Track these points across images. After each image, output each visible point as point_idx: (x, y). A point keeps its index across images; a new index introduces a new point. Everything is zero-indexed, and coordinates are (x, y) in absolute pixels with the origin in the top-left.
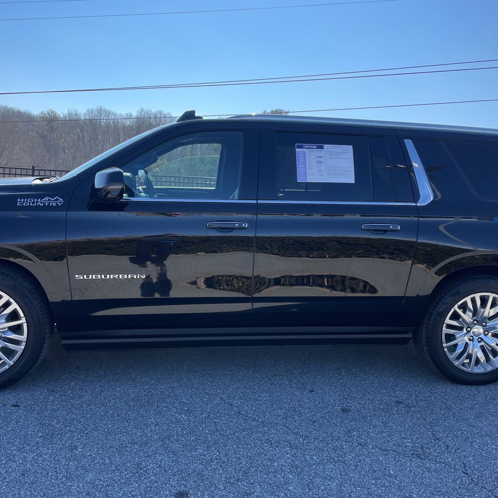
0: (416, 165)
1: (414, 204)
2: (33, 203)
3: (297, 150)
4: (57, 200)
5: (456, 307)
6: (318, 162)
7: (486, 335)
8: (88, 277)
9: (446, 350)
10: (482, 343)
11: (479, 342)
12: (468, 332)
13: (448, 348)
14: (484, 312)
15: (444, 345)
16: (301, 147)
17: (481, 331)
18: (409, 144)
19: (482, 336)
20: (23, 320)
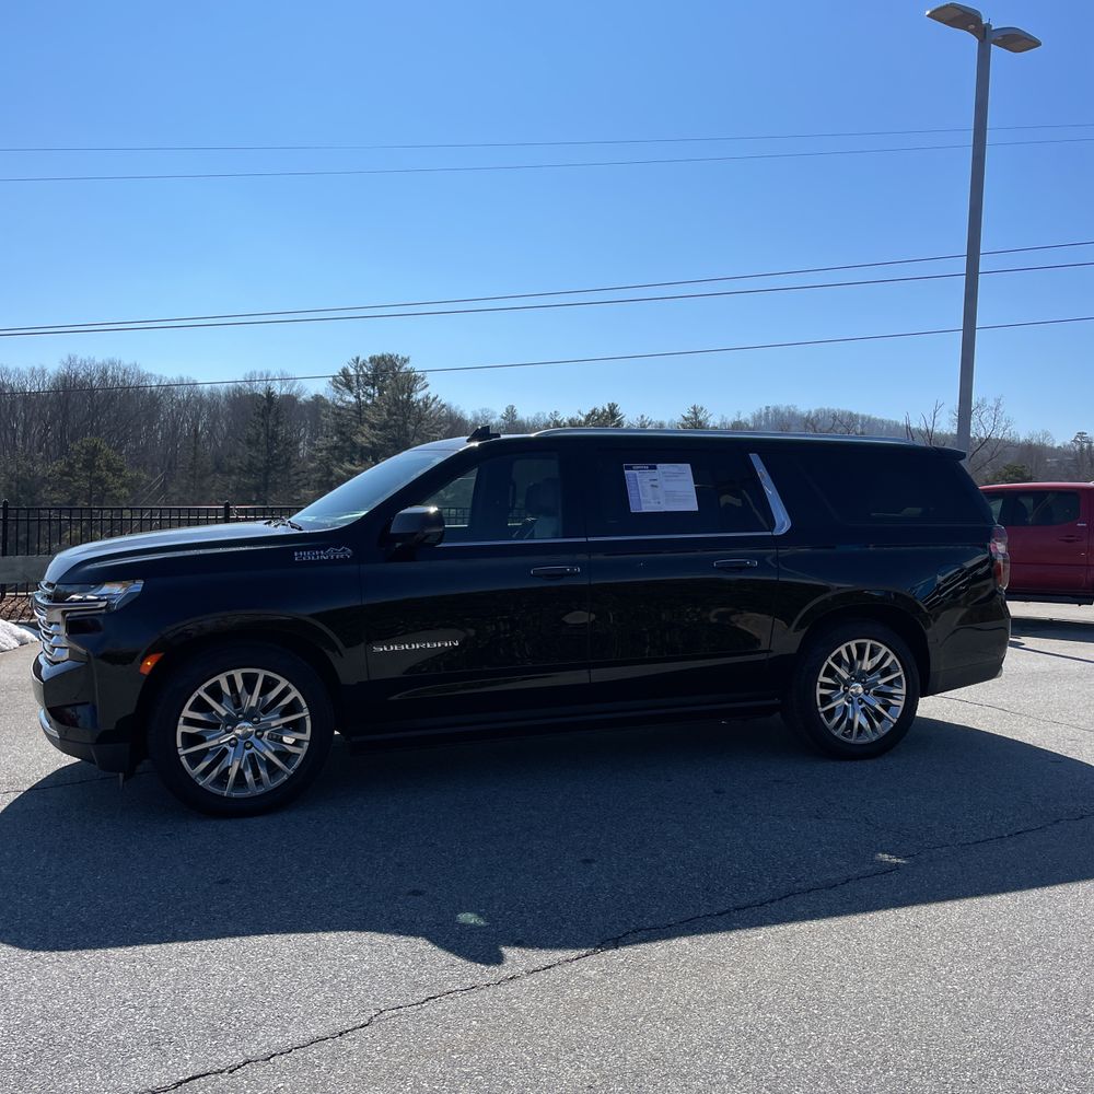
0: (770, 491)
1: (770, 534)
2: (315, 557)
3: (626, 472)
4: (344, 550)
5: (829, 660)
6: (652, 486)
7: (867, 694)
8: (389, 648)
9: (822, 715)
10: (863, 705)
11: (860, 704)
12: (846, 691)
13: (824, 712)
14: (861, 665)
15: (820, 709)
16: (630, 468)
17: (861, 690)
18: (755, 458)
19: (862, 696)
20: (306, 713)
